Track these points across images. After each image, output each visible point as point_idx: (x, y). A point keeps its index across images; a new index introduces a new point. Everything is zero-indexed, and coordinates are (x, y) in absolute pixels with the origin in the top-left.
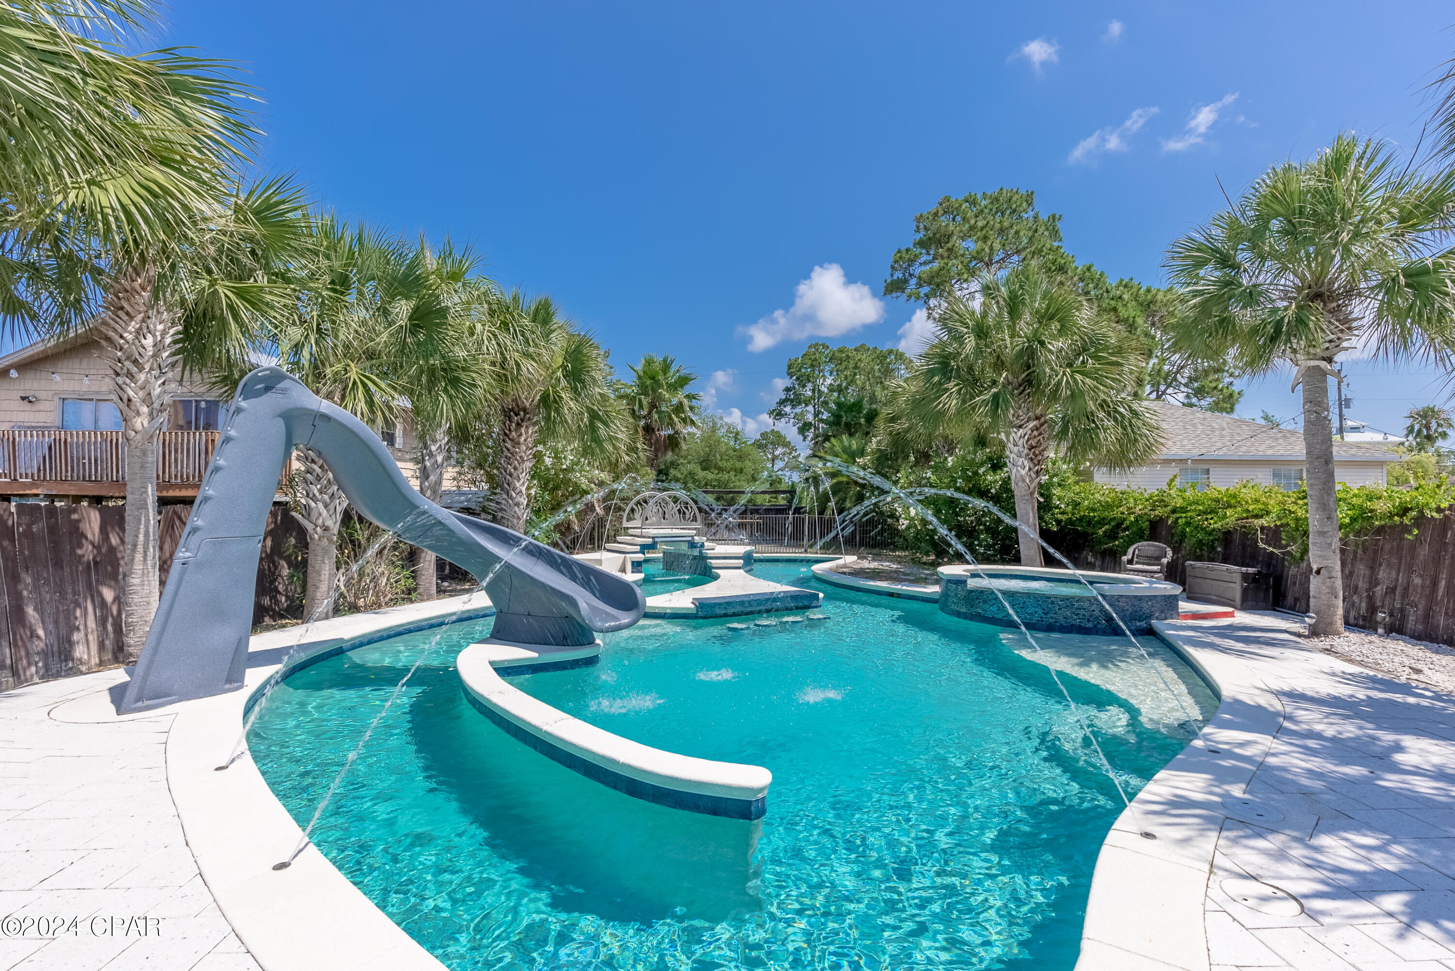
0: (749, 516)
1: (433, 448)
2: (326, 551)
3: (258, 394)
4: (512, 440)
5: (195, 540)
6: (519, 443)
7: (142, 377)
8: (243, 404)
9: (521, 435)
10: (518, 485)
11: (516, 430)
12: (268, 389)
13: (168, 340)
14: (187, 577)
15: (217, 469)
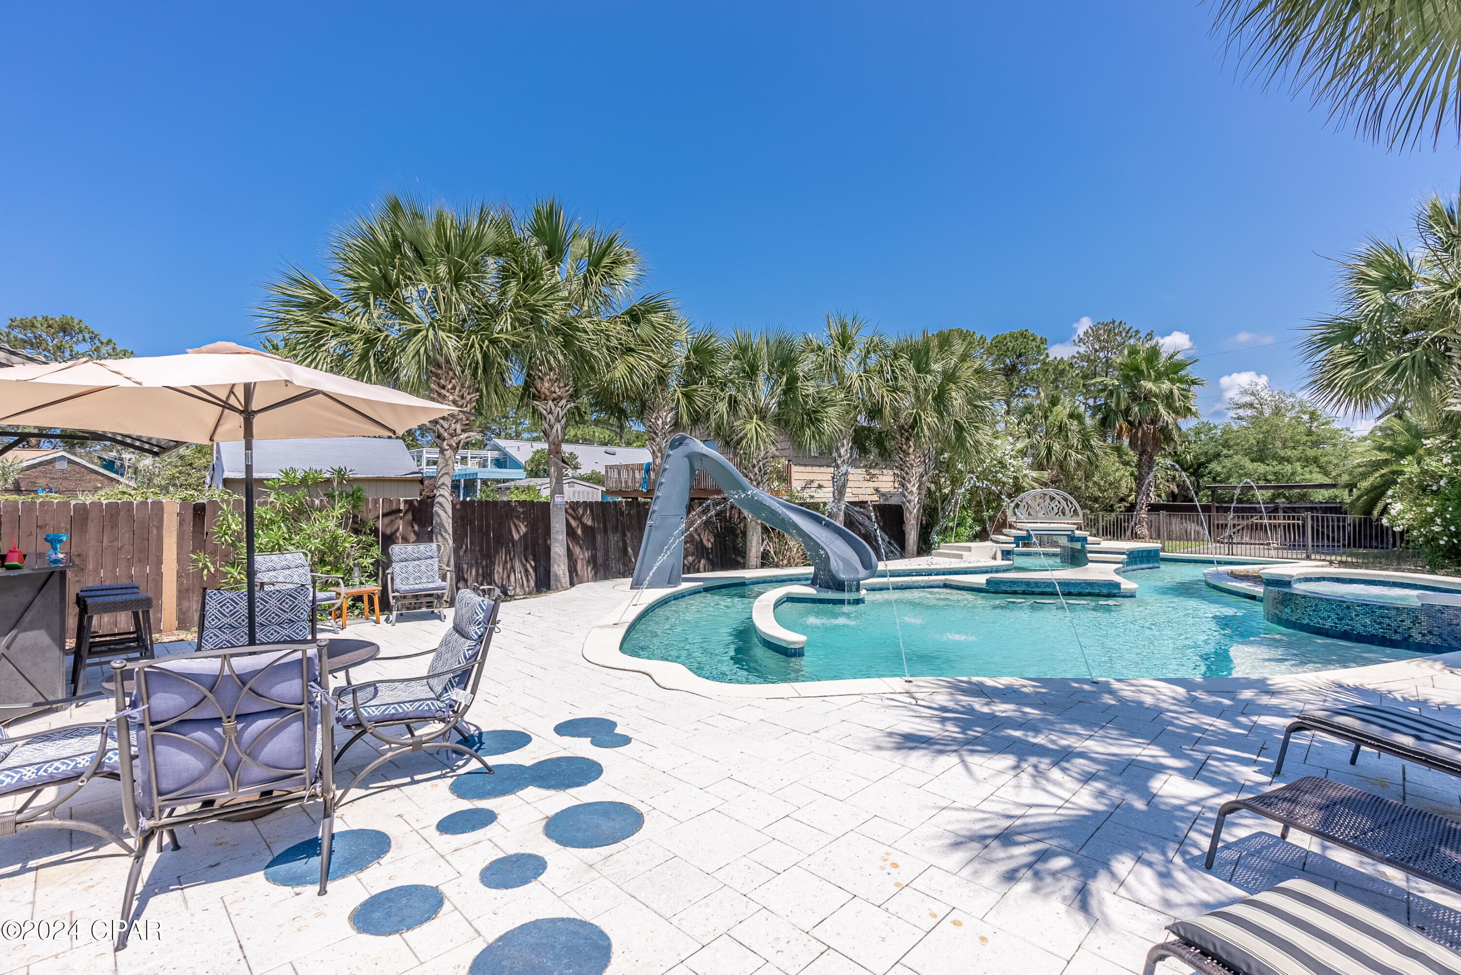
0: (1281, 514)
1: (839, 462)
2: (754, 528)
3: (677, 447)
4: (904, 451)
5: (654, 516)
6: (909, 454)
7: (658, 440)
8: (671, 452)
9: (910, 447)
10: (909, 486)
11: (906, 444)
12: (680, 444)
13: (668, 420)
14: (652, 533)
15: (661, 484)
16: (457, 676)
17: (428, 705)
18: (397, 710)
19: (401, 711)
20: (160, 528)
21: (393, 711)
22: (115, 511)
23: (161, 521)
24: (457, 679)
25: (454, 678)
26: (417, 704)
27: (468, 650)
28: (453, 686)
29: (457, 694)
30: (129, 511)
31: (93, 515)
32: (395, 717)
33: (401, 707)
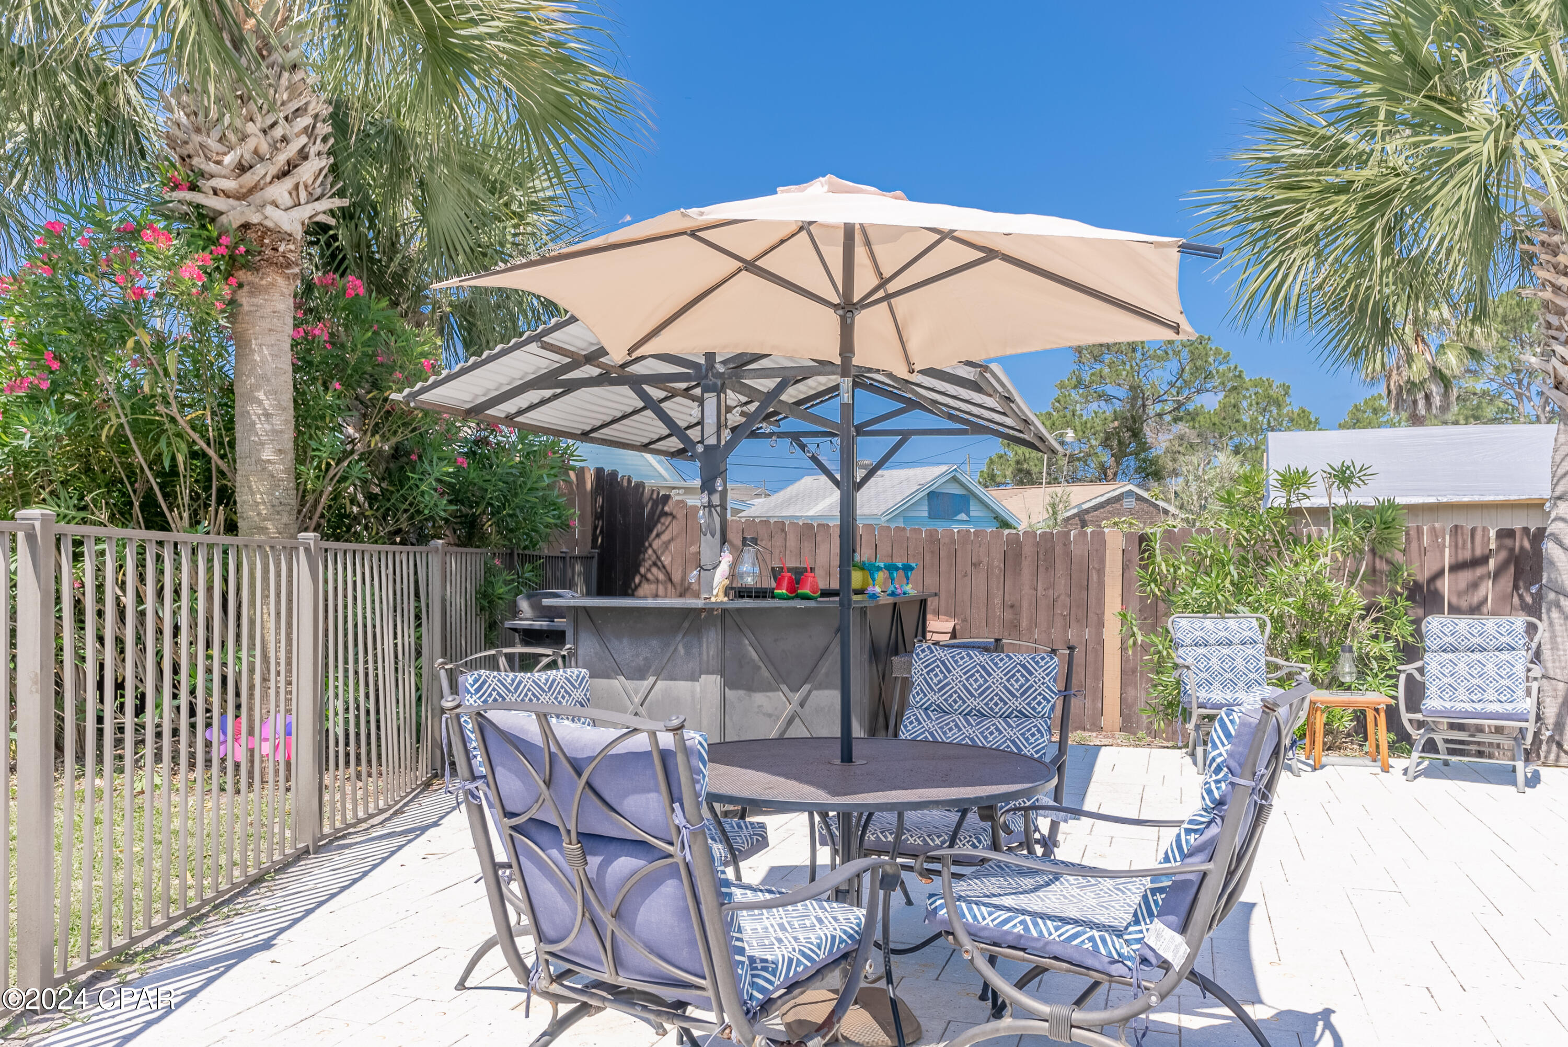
16: (1161, 890)
17: (1091, 939)
18: (1026, 929)
19: (1035, 934)
20: (1101, 572)
21: (1019, 929)
22: (1049, 544)
23: (1102, 561)
24: (1160, 897)
25: (1154, 891)
26: (1071, 930)
27: (1188, 831)
28: (1151, 915)
29: (1158, 936)
30: (1065, 545)
31: (1028, 550)
32: (1023, 944)
33: (1036, 925)
